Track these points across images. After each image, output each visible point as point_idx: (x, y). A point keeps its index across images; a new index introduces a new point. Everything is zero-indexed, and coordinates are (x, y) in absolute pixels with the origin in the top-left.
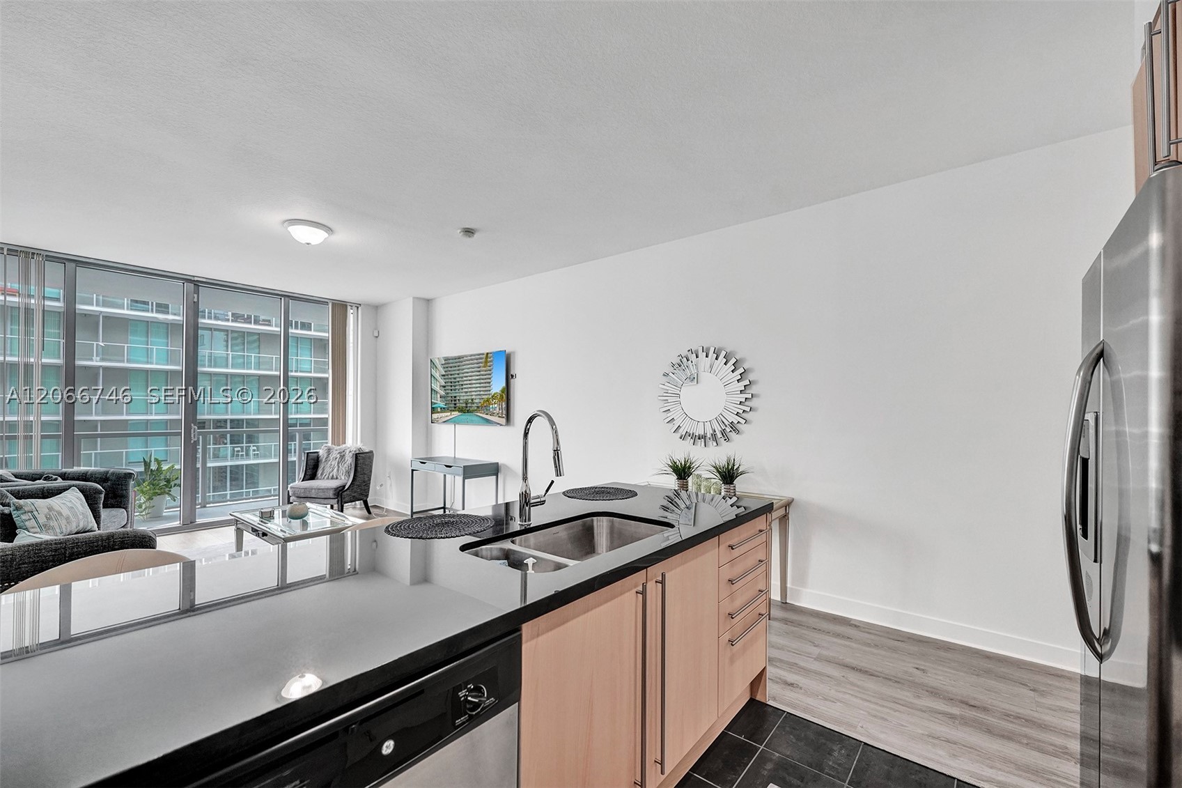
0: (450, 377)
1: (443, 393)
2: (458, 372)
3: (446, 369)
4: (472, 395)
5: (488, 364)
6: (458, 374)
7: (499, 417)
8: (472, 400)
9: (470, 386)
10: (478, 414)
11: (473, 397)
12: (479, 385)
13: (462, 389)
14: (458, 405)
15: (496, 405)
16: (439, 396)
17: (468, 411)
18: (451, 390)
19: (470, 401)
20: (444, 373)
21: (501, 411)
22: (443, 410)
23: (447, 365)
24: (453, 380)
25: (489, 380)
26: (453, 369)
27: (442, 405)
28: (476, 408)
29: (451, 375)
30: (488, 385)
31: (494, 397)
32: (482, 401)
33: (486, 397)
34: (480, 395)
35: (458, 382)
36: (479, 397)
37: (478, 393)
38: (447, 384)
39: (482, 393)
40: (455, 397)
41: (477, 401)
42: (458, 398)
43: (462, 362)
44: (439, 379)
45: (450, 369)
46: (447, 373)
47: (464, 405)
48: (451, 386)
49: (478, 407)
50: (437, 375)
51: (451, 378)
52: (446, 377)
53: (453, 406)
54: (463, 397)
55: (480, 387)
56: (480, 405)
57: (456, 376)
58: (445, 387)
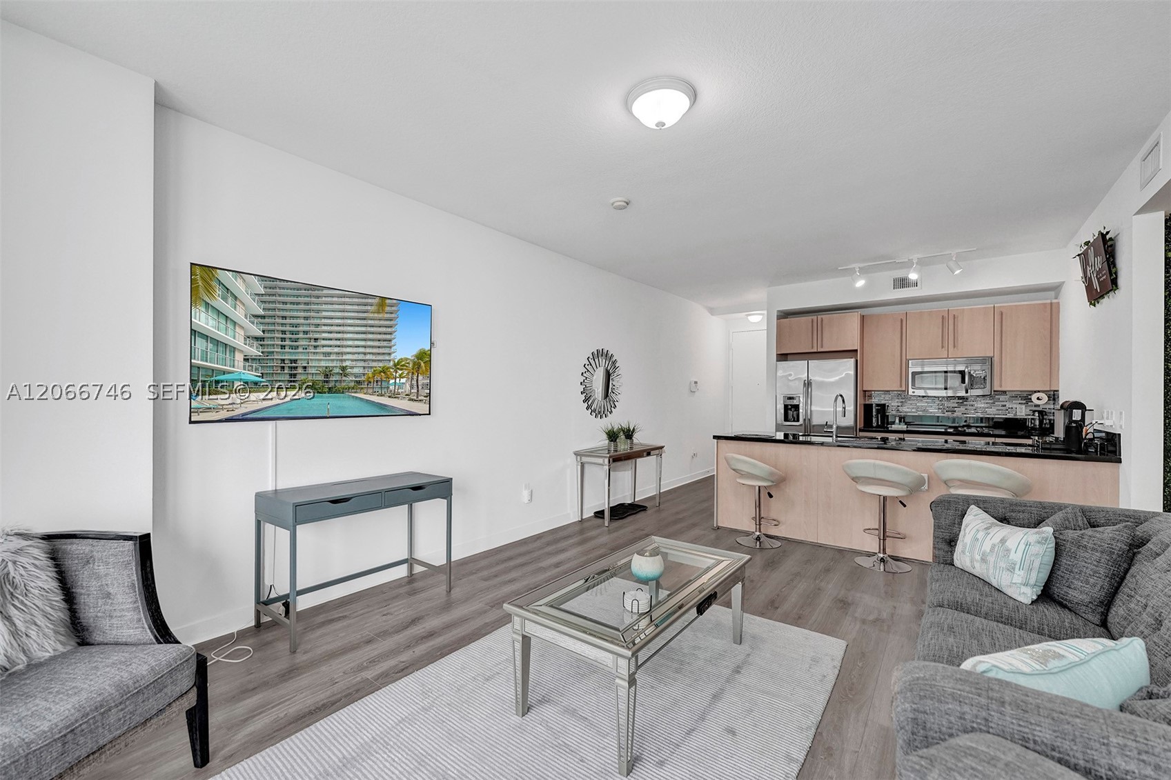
0: (281, 321)
1: (254, 351)
2: (302, 314)
3: (267, 306)
4: (341, 360)
5: (388, 309)
6: (306, 318)
7: (412, 400)
8: (344, 368)
9: (338, 343)
10: (353, 394)
11: (347, 363)
12: (362, 343)
13: (316, 347)
14: (298, 378)
15: (403, 380)
16: (239, 357)
17: (330, 390)
18: (283, 347)
19: (337, 370)
20: (261, 312)
21: (415, 391)
22: (254, 386)
23: (265, 298)
24: (288, 328)
25: (388, 337)
26: (289, 306)
27: (251, 376)
28: (352, 384)
29: (284, 318)
30: (385, 344)
31: (397, 366)
32: (370, 373)
33: (381, 364)
34: (365, 361)
35: (306, 332)
36: (362, 364)
37: (361, 357)
38: (267, 335)
39: (368, 357)
40: (295, 361)
41: (356, 371)
42: (299, 364)
43: (318, 297)
44: (246, 322)
45: (281, 306)
46: (270, 313)
47: (321, 378)
48: (283, 339)
49: (359, 382)
50: (239, 314)
51: (283, 325)
52: (267, 320)
53: (287, 378)
54: (317, 362)
55: (365, 347)
56: (363, 379)
57: (302, 321)
58: (262, 339)
